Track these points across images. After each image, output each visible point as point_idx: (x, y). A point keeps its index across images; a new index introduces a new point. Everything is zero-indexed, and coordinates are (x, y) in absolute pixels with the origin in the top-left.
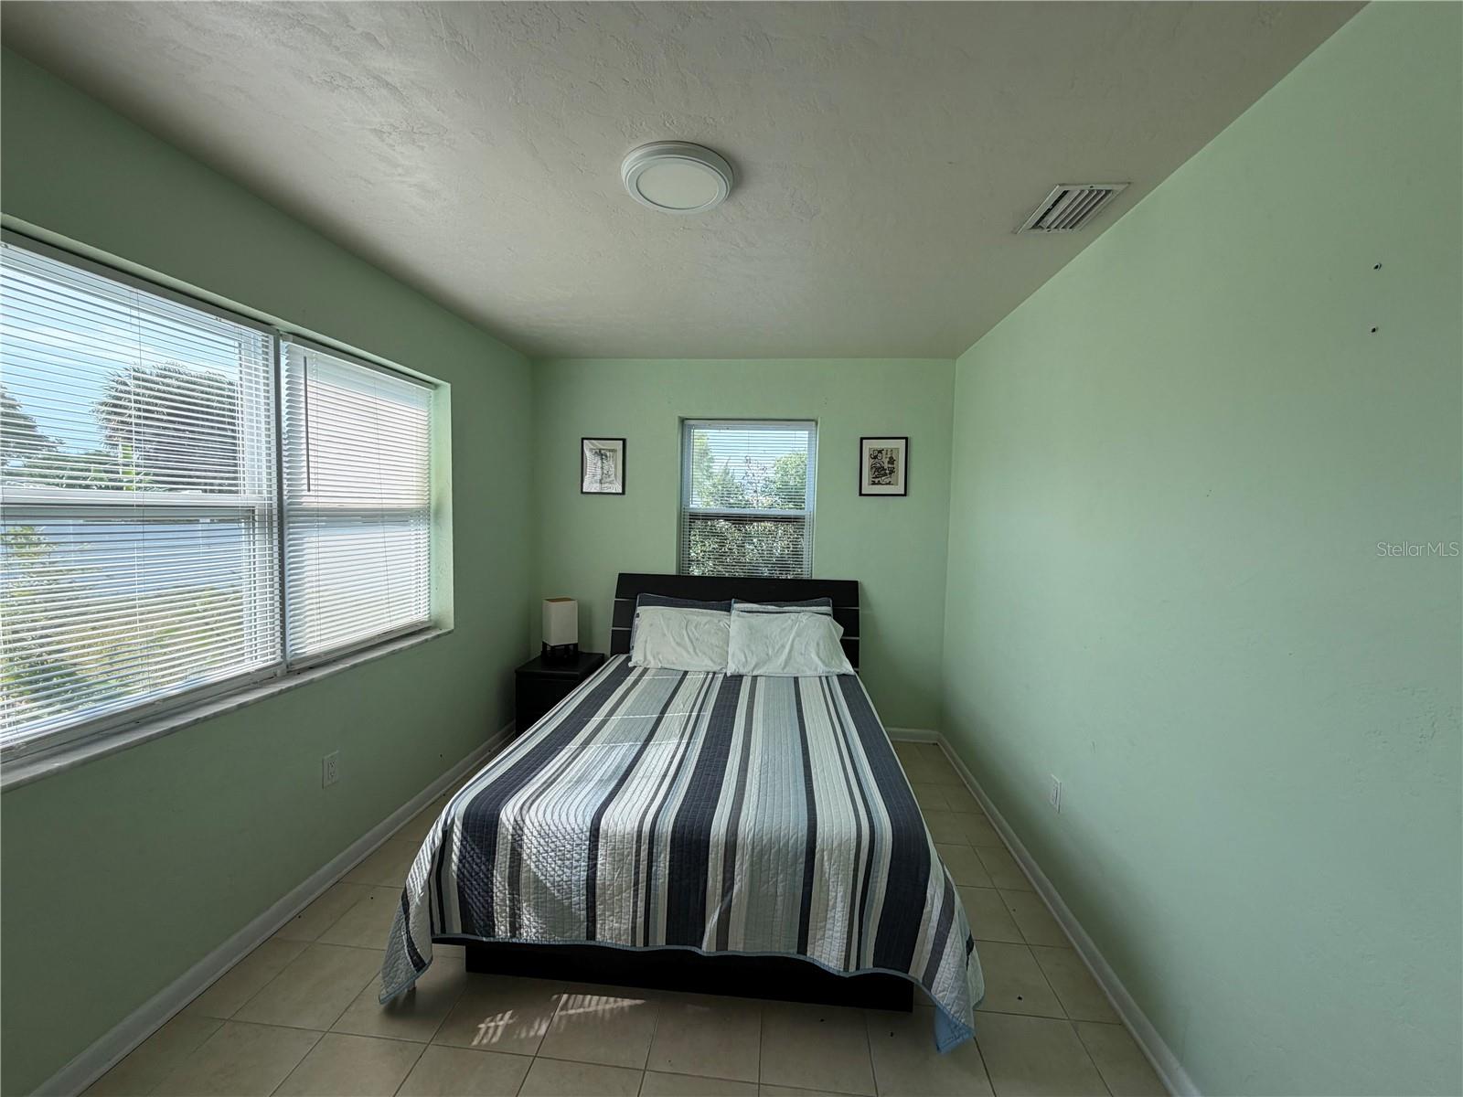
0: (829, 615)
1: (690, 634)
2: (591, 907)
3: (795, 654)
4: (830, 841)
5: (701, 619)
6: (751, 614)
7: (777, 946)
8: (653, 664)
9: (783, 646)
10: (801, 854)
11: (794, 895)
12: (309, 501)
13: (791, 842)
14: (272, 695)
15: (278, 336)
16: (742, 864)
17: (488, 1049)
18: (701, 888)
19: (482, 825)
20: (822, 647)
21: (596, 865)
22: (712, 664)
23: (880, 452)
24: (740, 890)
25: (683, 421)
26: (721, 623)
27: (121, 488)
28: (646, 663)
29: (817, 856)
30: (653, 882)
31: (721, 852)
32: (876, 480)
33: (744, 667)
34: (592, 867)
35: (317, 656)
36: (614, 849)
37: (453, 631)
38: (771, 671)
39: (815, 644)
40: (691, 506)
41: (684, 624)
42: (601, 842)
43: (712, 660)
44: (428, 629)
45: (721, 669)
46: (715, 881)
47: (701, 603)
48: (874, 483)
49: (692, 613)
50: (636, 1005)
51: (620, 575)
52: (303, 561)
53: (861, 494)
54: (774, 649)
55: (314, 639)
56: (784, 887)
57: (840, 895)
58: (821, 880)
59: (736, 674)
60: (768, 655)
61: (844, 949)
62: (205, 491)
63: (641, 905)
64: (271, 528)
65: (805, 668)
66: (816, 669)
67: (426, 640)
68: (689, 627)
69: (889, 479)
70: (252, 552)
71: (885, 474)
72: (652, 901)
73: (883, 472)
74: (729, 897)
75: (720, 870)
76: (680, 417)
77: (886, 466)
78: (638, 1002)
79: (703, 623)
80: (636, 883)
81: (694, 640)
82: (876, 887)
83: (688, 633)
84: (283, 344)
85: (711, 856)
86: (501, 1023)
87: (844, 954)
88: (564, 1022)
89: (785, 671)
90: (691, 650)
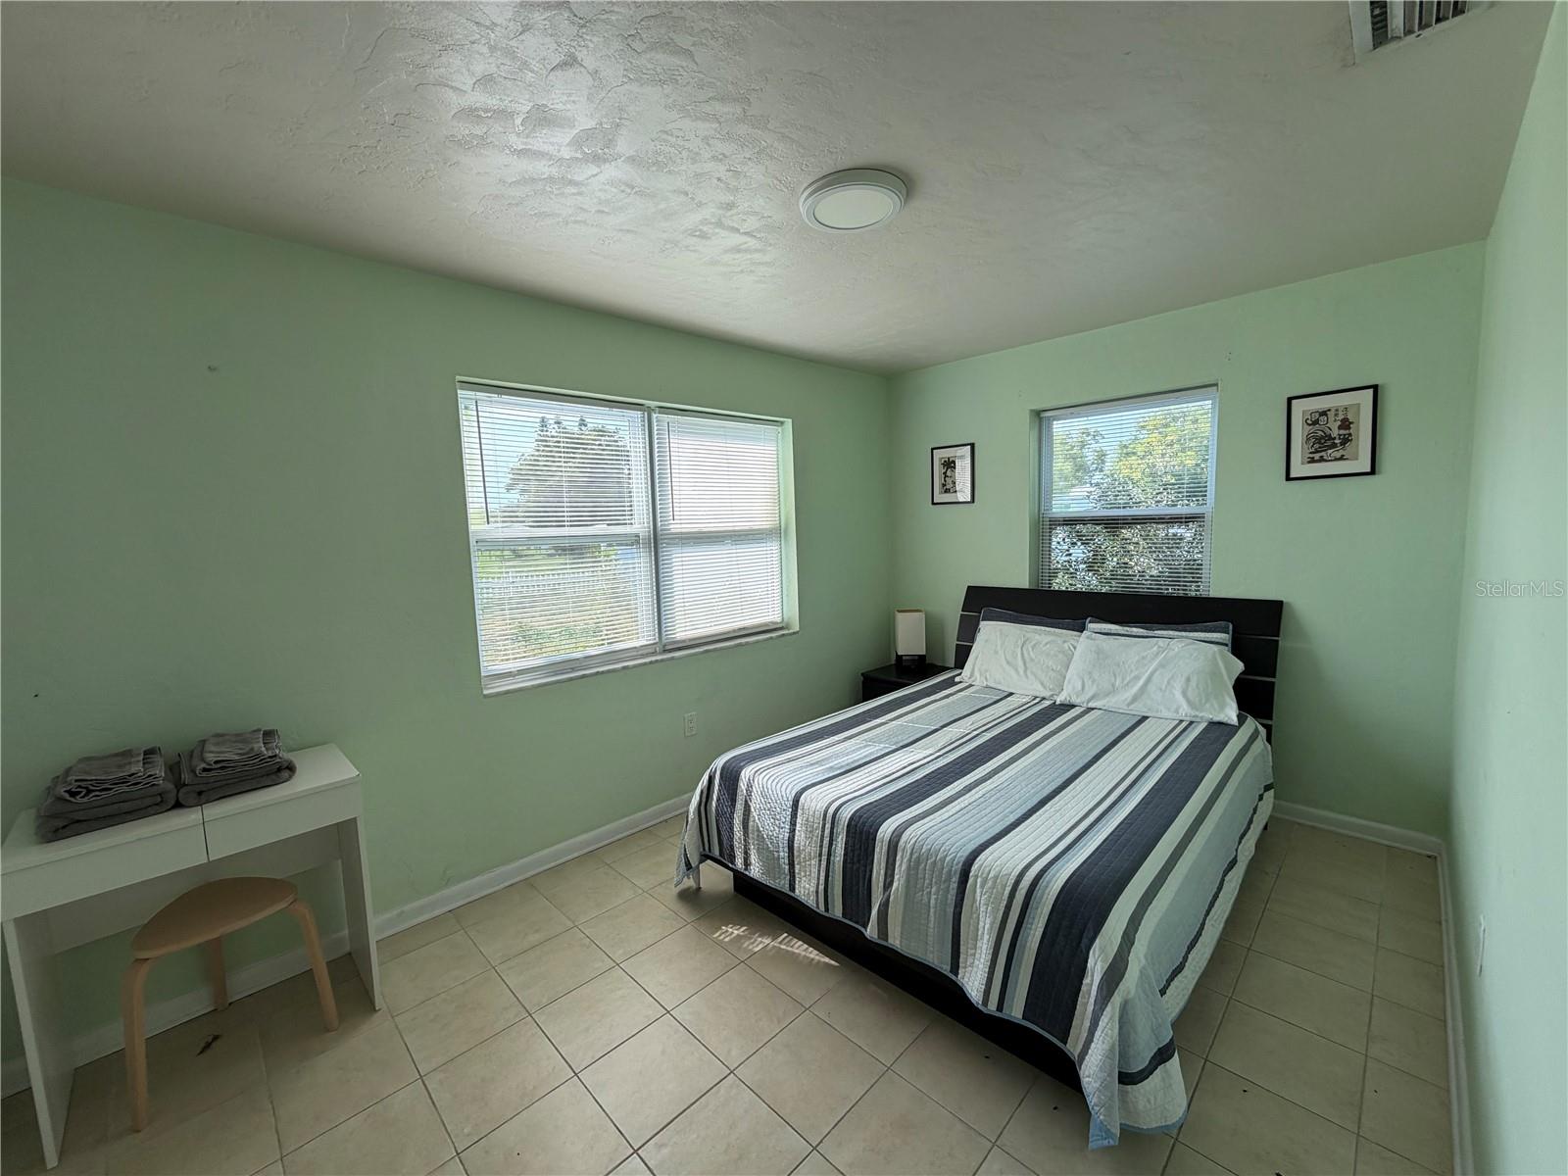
0: (1226, 645)
1: (1026, 655)
2: (792, 865)
3: (1151, 688)
4: (987, 869)
5: (1043, 639)
6: (1105, 637)
7: (931, 956)
8: (979, 681)
9: (1137, 678)
10: (955, 873)
11: (945, 911)
12: (675, 527)
13: (948, 859)
14: (645, 664)
15: (650, 410)
16: (901, 865)
17: (720, 943)
18: (867, 876)
19: (730, 777)
20: (1193, 683)
21: (794, 830)
22: (1042, 689)
23: (1324, 413)
24: (897, 889)
25: (1038, 415)
26: (1066, 645)
27: (564, 526)
28: (973, 679)
29: (971, 881)
30: (832, 858)
31: (885, 848)
32: (1317, 456)
33: (1077, 697)
34: (793, 831)
35: (684, 641)
36: (807, 820)
37: (798, 632)
38: (1111, 704)
39: (1183, 679)
40: (1054, 510)
41: (1020, 643)
42: (800, 812)
43: (1042, 684)
44: (781, 628)
45: (1052, 696)
46: (878, 874)
47: (1049, 620)
48: (1312, 461)
49: (1035, 632)
50: (832, 965)
51: (969, 587)
52: (671, 572)
53: (1288, 478)
54: (1123, 680)
55: (685, 627)
56: (936, 899)
57: (987, 926)
58: (972, 906)
59: (1067, 702)
60: (1113, 685)
61: (984, 982)
62: (608, 525)
63: (823, 874)
64: (650, 552)
65: (1162, 708)
66: (1177, 711)
67: (771, 638)
68: (1025, 646)
69: (1341, 452)
70: (640, 564)
71: (1334, 446)
72: (831, 874)
73: (1329, 443)
74: (887, 893)
75: (883, 865)
76: (1032, 411)
77: (1335, 433)
78: (833, 962)
79: (1044, 643)
80: (820, 855)
81: (1028, 660)
82: (1028, 935)
83: (1022, 654)
84: (654, 416)
85: (877, 850)
86: (736, 932)
87: (983, 987)
88: (773, 951)
89: (1132, 707)
90: (1022, 672)
